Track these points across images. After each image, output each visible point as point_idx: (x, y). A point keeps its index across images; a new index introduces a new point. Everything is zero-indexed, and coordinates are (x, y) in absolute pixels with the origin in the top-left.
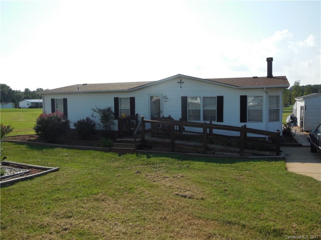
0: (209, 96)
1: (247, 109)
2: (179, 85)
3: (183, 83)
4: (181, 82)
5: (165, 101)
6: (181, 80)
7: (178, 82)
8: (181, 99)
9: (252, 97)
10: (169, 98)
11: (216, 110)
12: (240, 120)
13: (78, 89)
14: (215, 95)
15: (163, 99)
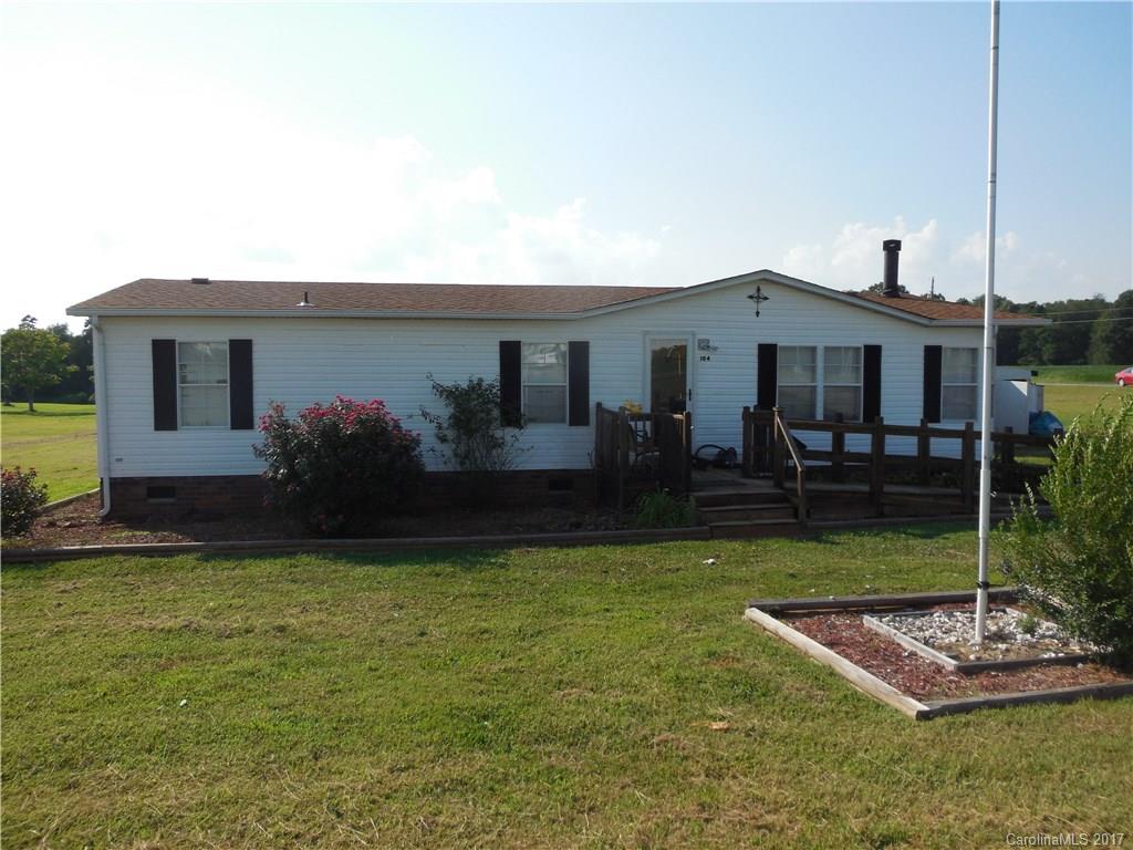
0: (843, 345)
1: (943, 384)
2: (752, 303)
3: (766, 298)
4: (758, 297)
5: (703, 359)
6: (759, 290)
7: (751, 297)
8: (756, 352)
9: (955, 350)
10: (715, 349)
11: (859, 387)
12: (921, 416)
13: (306, 301)
14: (860, 342)
15: (697, 351)
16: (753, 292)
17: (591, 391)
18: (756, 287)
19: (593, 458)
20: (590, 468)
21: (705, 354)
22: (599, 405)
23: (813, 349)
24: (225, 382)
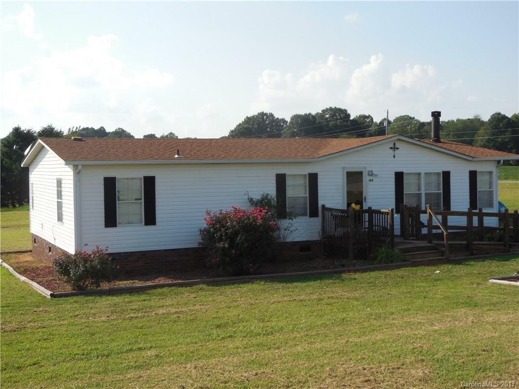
0: (433, 171)
1: (478, 190)
2: (391, 151)
3: (398, 149)
4: (395, 148)
5: (370, 180)
6: (395, 144)
7: (391, 148)
8: (394, 176)
9: (482, 172)
10: (376, 175)
11: (441, 193)
12: (469, 207)
13: (178, 154)
14: (440, 170)
15: (367, 177)
16: (392, 145)
17: (319, 199)
18: (393, 143)
19: (321, 234)
20: (319, 239)
21: (371, 178)
22: (323, 206)
23: (419, 174)
24: (140, 199)
